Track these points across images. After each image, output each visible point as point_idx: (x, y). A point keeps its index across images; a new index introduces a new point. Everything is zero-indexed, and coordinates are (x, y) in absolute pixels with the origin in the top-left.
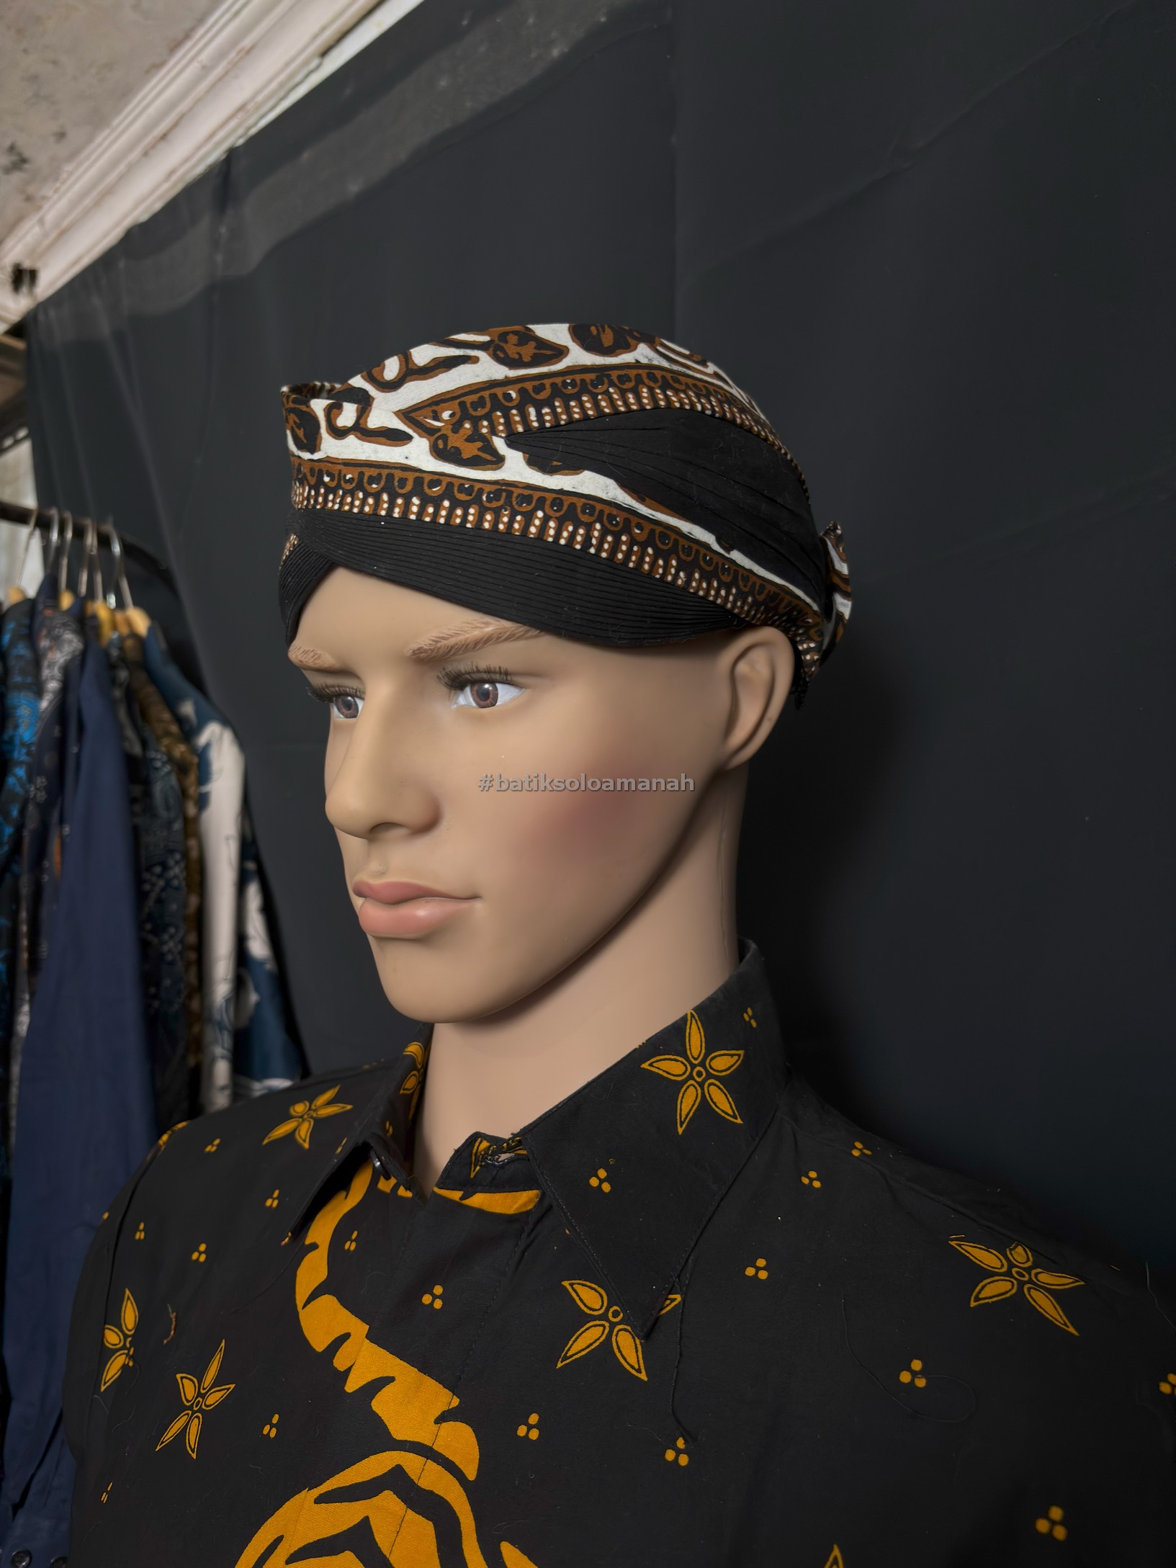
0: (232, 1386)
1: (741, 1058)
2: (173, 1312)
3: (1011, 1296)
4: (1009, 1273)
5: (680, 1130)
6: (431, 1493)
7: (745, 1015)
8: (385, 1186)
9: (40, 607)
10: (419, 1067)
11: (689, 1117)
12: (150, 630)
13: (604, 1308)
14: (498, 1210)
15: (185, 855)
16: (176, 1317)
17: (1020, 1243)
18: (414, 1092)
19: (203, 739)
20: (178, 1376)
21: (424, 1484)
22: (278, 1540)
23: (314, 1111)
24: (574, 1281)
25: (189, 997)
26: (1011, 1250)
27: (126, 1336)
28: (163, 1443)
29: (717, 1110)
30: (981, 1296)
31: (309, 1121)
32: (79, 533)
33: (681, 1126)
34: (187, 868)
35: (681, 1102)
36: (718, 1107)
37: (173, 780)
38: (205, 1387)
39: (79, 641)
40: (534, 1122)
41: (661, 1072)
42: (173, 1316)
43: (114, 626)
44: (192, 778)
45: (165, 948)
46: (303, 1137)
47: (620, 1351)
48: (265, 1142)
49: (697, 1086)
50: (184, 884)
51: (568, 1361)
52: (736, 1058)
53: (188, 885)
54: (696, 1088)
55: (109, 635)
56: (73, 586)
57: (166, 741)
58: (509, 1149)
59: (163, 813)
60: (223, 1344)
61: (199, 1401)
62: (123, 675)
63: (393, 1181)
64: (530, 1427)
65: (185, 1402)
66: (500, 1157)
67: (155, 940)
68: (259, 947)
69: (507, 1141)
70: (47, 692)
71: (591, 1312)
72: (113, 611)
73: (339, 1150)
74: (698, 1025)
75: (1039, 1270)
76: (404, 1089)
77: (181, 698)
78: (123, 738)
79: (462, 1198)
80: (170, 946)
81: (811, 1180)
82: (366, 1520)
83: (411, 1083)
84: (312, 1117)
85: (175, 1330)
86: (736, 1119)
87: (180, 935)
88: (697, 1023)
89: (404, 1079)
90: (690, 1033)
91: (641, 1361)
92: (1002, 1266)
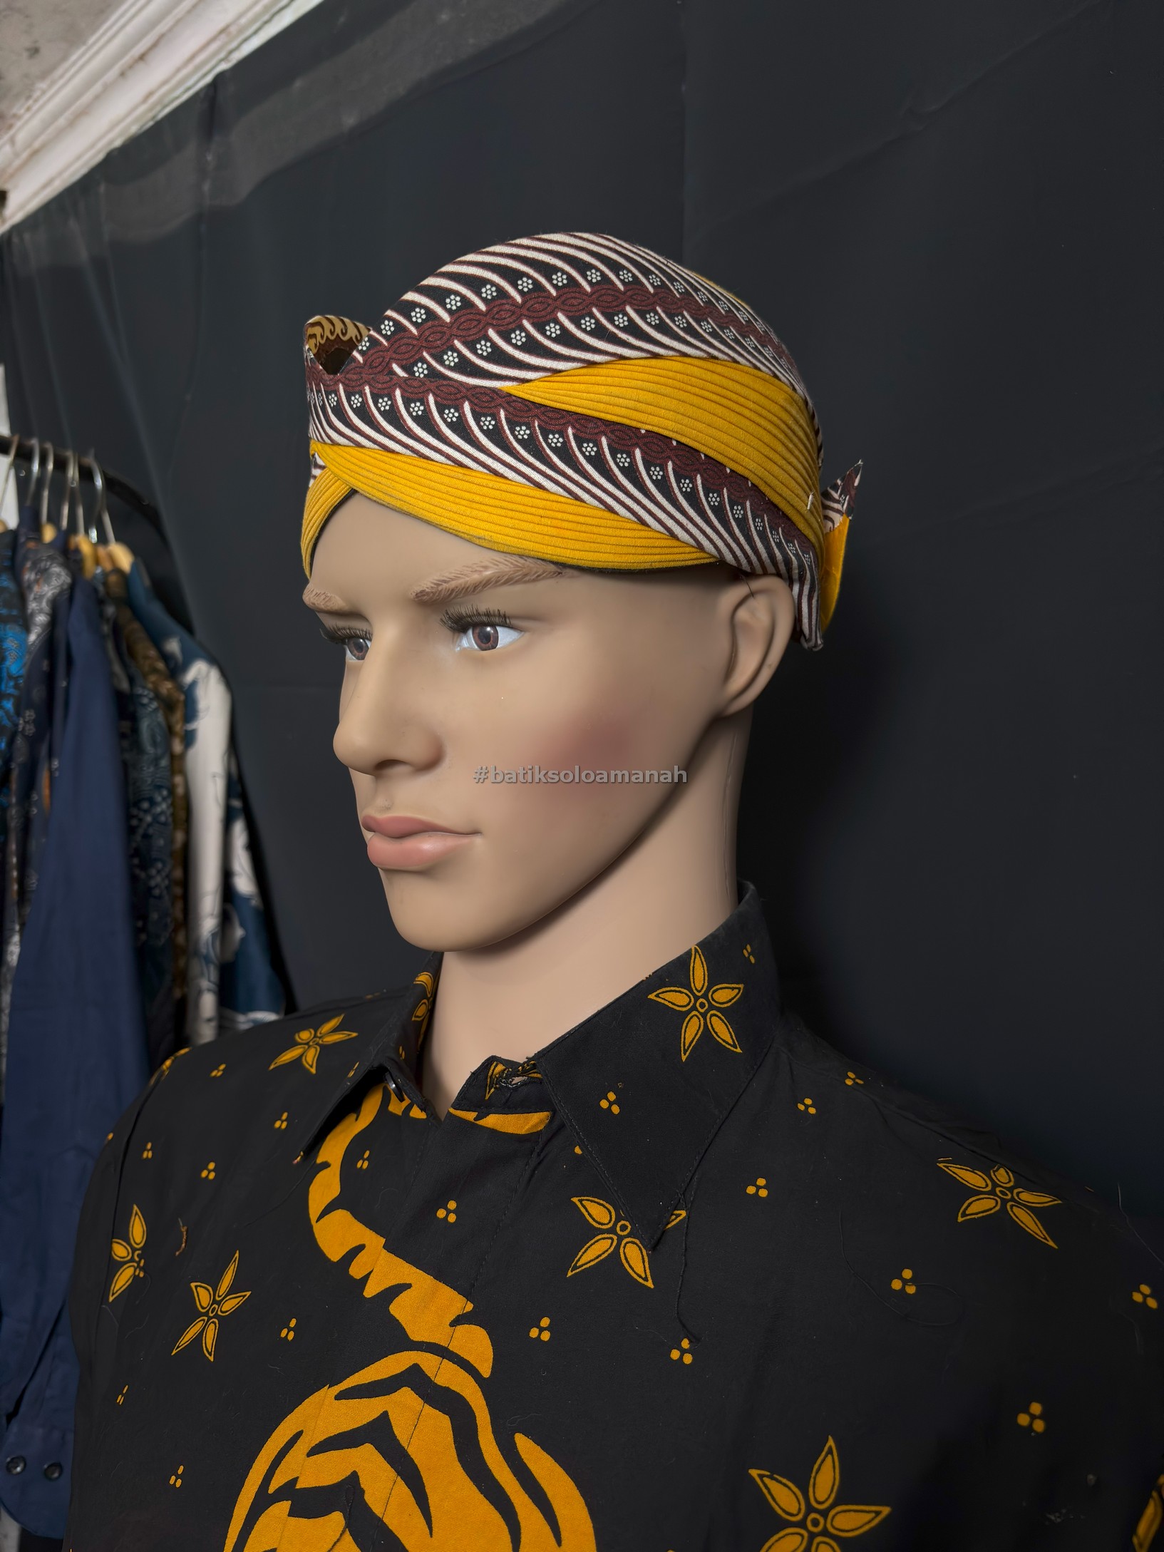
0: (248, 1294)
1: (741, 991)
2: (183, 1226)
3: (996, 1212)
4: (992, 1192)
5: (684, 1058)
6: (447, 1389)
7: (745, 952)
8: (396, 1107)
9: (22, 539)
10: (429, 996)
11: (692, 1045)
12: (134, 566)
13: (612, 1222)
14: (510, 1130)
15: (172, 790)
16: (187, 1231)
17: (1002, 1166)
18: (423, 1020)
19: (190, 676)
20: (193, 1285)
21: (440, 1381)
22: (298, 1435)
23: (320, 1038)
24: (583, 1198)
25: (175, 930)
26: (994, 1172)
27: (134, 1250)
28: (178, 1347)
29: (718, 1039)
30: (967, 1212)
31: (315, 1048)
32: (61, 465)
33: (685, 1054)
34: (173, 805)
35: (685, 1031)
36: (719, 1037)
37: (160, 717)
38: (220, 1294)
39: (67, 574)
40: (547, 1047)
41: (666, 1003)
42: (184, 1230)
43: (97, 562)
44: (178, 715)
45: (153, 883)
46: (310, 1063)
47: (628, 1262)
48: (272, 1067)
49: (700, 1017)
50: (170, 820)
51: (578, 1270)
52: (737, 991)
53: (174, 821)
54: (699, 1019)
55: (91, 569)
56: (54, 519)
57: (153, 678)
58: (524, 1072)
59: (149, 749)
60: (237, 1255)
61: (214, 1308)
62: (110, 610)
63: (407, 1102)
64: (542, 1330)
65: (200, 1309)
66: (513, 1080)
67: (143, 875)
68: (244, 884)
69: (522, 1065)
70: (36, 625)
71: (600, 1226)
72: (95, 545)
73: (352, 1074)
74: (701, 960)
75: (1021, 1190)
76: (416, 1017)
77: (167, 635)
78: (112, 675)
79: (475, 1119)
80: (157, 880)
81: (807, 1107)
82: (384, 1417)
83: (421, 1011)
84: (317, 1044)
85: (186, 1242)
86: (736, 1048)
87: (167, 870)
88: (700, 957)
89: (415, 1006)
90: (694, 967)
91: (648, 1271)
92: (987, 1185)
